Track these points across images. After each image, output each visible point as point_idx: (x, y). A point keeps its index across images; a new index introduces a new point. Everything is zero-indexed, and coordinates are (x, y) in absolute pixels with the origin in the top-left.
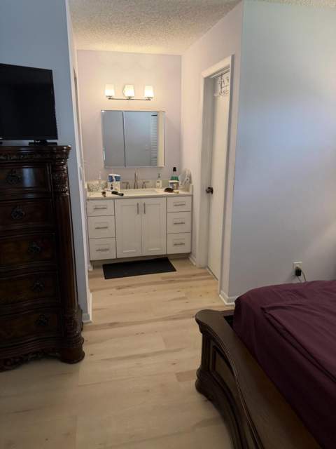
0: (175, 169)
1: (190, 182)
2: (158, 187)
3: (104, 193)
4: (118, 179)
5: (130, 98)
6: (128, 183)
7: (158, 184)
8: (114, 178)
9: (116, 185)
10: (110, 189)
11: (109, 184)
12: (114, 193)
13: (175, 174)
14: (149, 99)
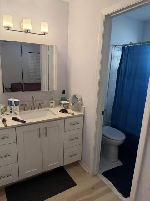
0: (64, 92)
1: (82, 104)
2: (52, 107)
3: (4, 121)
4: (16, 103)
5: (27, 31)
6: (25, 105)
7: (51, 105)
8: (13, 103)
9: (16, 110)
10: (9, 113)
11: (9, 108)
12: (15, 119)
13: (64, 96)
14: (44, 34)
